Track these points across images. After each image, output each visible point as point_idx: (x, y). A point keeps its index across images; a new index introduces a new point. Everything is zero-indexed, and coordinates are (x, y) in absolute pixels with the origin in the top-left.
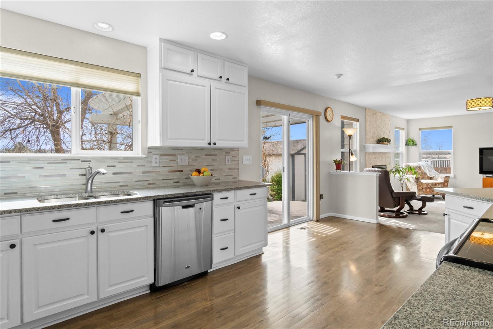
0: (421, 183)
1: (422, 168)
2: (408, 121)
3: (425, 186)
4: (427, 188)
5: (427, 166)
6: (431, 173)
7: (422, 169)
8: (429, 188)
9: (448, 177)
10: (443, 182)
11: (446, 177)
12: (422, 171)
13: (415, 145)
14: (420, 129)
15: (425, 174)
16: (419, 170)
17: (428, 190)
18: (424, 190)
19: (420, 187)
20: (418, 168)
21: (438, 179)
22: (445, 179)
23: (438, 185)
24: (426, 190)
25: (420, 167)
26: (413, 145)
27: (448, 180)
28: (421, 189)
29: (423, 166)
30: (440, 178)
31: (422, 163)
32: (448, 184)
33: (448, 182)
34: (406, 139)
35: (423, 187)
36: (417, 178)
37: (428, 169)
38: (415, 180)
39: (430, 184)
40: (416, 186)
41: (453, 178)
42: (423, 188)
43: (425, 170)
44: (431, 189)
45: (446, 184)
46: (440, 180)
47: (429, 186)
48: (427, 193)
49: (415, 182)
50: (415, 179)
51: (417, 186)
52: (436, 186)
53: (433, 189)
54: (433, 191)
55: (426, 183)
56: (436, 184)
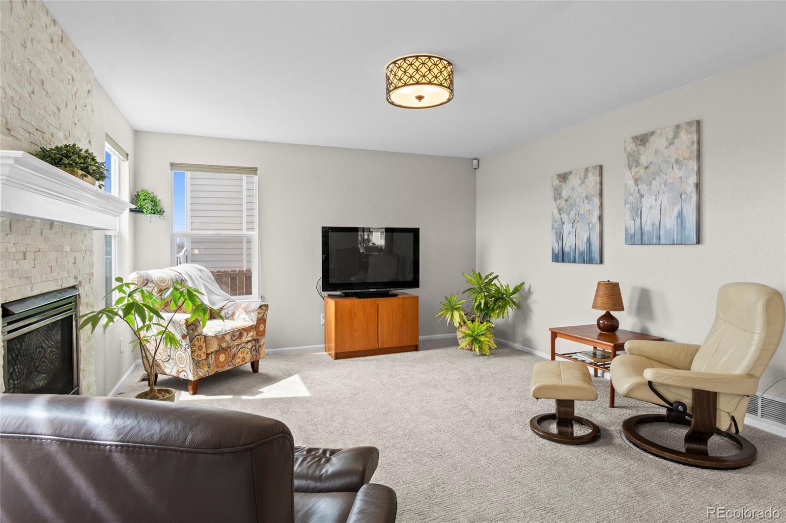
0: (202, 341)
2: (136, 134)
3: (214, 347)
4: (219, 351)
5: (201, 278)
6: (215, 298)
8: (226, 350)
9: (266, 305)
10: (255, 323)
13: (158, 213)
14: (172, 165)
17: (222, 357)
18: (212, 359)
19: (200, 353)
21: (237, 314)
22: (258, 313)
23: (245, 334)
24: (217, 359)
26: (154, 213)
27: (265, 317)
28: (204, 356)
29: (190, 277)
30: (240, 310)
31: (187, 270)
32: (265, 326)
33: (264, 322)
34: (131, 193)
35: (209, 351)
36: (192, 324)
37: (205, 286)
38: (185, 332)
39: (228, 338)
40: (189, 351)
42: (208, 355)
44: (229, 350)
45: (261, 328)
46: (244, 319)
47: (224, 345)
49: (184, 337)
50: (184, 327)
51: (193, 352)
52: (240, 339)
53: (234, 350)
54: (234, 356)
55: (216, 336)
56: (240, 333)
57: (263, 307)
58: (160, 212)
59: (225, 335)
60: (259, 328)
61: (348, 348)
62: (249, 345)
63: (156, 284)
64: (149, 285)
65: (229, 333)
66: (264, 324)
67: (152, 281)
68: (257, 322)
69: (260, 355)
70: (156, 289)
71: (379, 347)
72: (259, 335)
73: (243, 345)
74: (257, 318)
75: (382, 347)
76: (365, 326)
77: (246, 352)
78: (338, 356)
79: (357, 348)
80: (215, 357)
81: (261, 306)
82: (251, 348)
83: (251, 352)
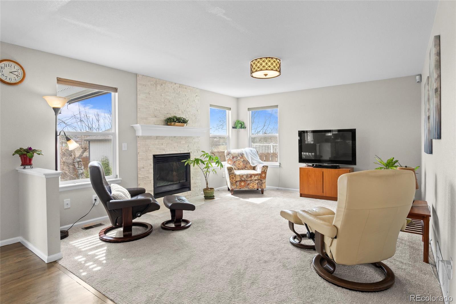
0: (234, 176)
1: (245, 155)
2: (238, 99)
3: (238, 179)
4: (241, 181)
5: (251, 153)
7: (245, 157)
8: (244, 181)
9: (266, 166)
10: (260, 173)
11: (263, 167)
12: (245, 159)
13: (243, 128)
14: (249, 109)
15: (248, 162)
16: (241, 158)
17: (243, 184)
18: (238, 183)
19: (233, 180)
20: (241, 156)
21: (258, 169)
22: (262, 169)
23: (253, 176)
24: (240, 184)
25: (243, 154)
26: (241, 128)
27: (266, 171)
28: (235, 182)
29: (246, 153)
31: (246, 150)
32: (266, 175)
33: (265, 173)
34: (234, 121)
35: (237, 180)
37: (251, 157)
39: (245, 177)
41: (279, 167)
42: (236, 182)
43: (248, 158)
44: (246, 181)
45: (263, 175)
47: (243, 179)
48: (241, 187)
50: (227, 169)
51: (230, 179)
52: (251, 178)
53: (249, 182)
54: (248, 184)
55: (239, 175)
56: (251, 175)
57: (264, 167)
58: (245, 128)
59: (244, 175)
60: (262, 175)
61: (306, 192)
62: (257, 182)
63: (232, 155)
64: (230, 155)
65: (245, 175)
66: (265, 174)
67: (231, 154)
68: (261, 172)
69: (262, 186)
70: (232, 156)
71: (324, 195)
72: (262, 178)
73: (253, 181)
74: (261, 171)
75: (325, 196)
76: (315, 182)
77: (254, 184)
78: (301, 195)
79: (311, 193)
80: (239, 183)
81: (264, 166)
82: (258, 183)
83: (257, 185)
